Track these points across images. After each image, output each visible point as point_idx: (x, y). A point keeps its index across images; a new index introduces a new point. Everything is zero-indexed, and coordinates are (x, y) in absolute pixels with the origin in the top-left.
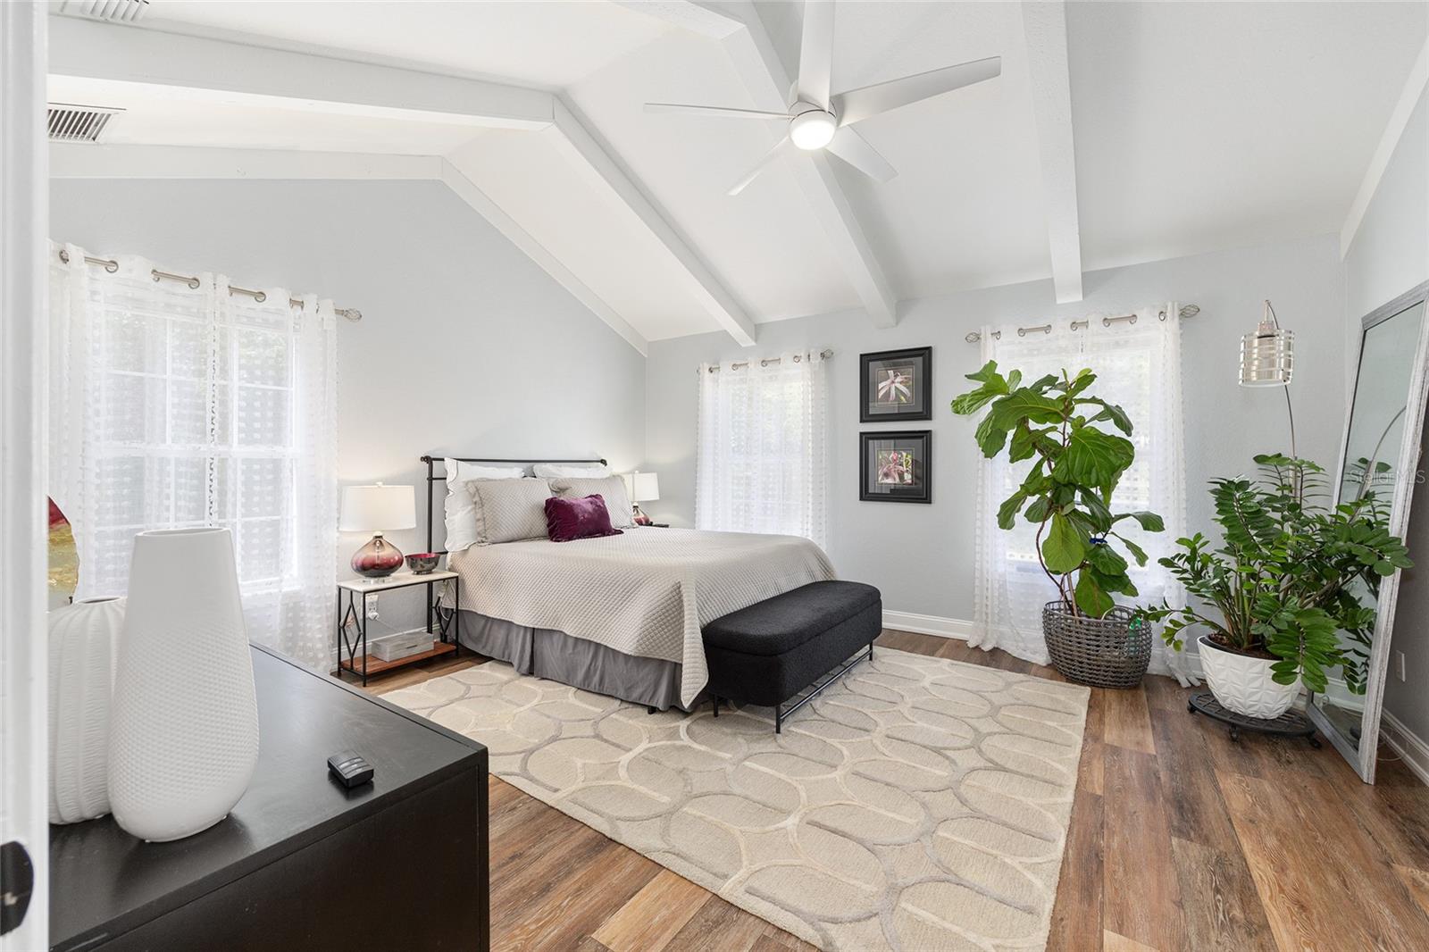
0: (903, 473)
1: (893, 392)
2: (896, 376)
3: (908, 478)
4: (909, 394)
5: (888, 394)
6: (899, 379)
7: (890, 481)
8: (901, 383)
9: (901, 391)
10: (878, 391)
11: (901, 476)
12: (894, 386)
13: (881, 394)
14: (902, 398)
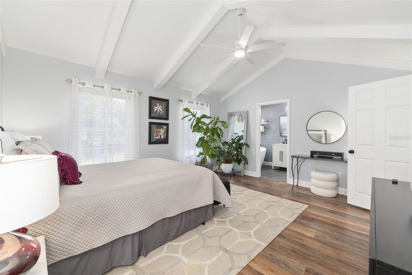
0: (161, 135)
1: (158, 111)
2: (159, 106)
3: (162, 136)
4: (163, 112)
5: (157, 111)
6: (160, 107)
7: (157, 138)
8: (161, 108)
9: (161, 111)
10: (154, 109)
11: (160, 136)
12: (159, 108)
13: (155, 110)
14: (161, 113)
